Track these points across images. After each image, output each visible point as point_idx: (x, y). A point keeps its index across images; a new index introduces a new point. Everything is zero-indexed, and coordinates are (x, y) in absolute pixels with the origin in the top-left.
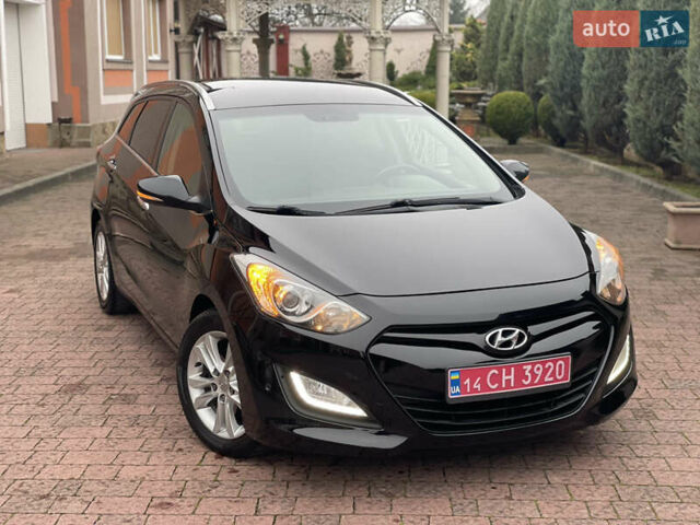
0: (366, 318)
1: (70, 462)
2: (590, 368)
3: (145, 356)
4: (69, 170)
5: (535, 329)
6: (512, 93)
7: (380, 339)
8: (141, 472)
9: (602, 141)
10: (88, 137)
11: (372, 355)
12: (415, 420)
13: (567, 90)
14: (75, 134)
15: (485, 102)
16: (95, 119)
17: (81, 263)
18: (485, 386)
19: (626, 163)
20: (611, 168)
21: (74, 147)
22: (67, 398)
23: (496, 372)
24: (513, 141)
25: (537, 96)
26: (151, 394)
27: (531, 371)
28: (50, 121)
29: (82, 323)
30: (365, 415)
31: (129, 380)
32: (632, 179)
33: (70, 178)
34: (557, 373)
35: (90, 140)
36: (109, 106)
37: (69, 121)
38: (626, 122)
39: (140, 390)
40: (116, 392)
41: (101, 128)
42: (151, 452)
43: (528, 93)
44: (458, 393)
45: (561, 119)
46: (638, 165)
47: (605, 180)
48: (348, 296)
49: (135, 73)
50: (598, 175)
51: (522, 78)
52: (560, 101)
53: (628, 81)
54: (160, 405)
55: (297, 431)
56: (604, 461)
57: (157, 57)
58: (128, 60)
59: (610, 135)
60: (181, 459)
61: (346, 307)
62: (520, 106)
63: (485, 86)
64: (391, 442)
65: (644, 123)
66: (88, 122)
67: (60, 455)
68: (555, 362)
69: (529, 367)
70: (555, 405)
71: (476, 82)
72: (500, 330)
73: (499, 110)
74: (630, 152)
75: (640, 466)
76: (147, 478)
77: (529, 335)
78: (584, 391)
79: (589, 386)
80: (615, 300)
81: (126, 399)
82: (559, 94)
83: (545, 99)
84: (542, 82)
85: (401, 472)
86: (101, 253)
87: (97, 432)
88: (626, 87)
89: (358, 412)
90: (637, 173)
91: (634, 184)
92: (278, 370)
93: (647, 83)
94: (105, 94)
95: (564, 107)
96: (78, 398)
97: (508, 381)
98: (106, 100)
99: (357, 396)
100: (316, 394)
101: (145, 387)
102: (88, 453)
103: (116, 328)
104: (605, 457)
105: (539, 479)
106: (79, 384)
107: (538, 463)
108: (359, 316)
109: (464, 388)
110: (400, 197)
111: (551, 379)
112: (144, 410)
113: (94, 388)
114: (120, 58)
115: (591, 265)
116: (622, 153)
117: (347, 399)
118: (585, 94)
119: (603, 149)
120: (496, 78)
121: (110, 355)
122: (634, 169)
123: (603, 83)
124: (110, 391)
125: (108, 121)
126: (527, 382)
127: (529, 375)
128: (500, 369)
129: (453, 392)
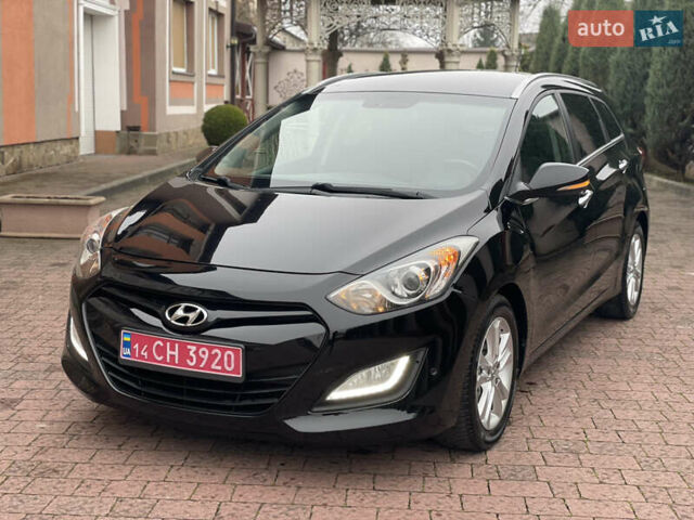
10: (155, 145)
13: (627, 108)
14: (142, 141)
16: (161, 128)
21: (140, 154)
23: (160, 343)
27: (196, 353)
28: (119, 129)
35: (157, 148)
36: (174, 117)
37: (136, 129)
41: (165, 136)
49: (196, 85)
57: (213, 72)
58: (191, 73)
59: (673, 152)
66: (154, 130)
69: (194, 348)
82: (618, 112)
94: (171, 104)
95: (624, 126)
97: (172, 357)
98: (171, 110)
114: (183, 70)
116: (684, 171)
123: (667, 101)
125: (172, 131)
126: (192, 364)
127: (194, 356)
128: (165, 342)
129: (124, 353)
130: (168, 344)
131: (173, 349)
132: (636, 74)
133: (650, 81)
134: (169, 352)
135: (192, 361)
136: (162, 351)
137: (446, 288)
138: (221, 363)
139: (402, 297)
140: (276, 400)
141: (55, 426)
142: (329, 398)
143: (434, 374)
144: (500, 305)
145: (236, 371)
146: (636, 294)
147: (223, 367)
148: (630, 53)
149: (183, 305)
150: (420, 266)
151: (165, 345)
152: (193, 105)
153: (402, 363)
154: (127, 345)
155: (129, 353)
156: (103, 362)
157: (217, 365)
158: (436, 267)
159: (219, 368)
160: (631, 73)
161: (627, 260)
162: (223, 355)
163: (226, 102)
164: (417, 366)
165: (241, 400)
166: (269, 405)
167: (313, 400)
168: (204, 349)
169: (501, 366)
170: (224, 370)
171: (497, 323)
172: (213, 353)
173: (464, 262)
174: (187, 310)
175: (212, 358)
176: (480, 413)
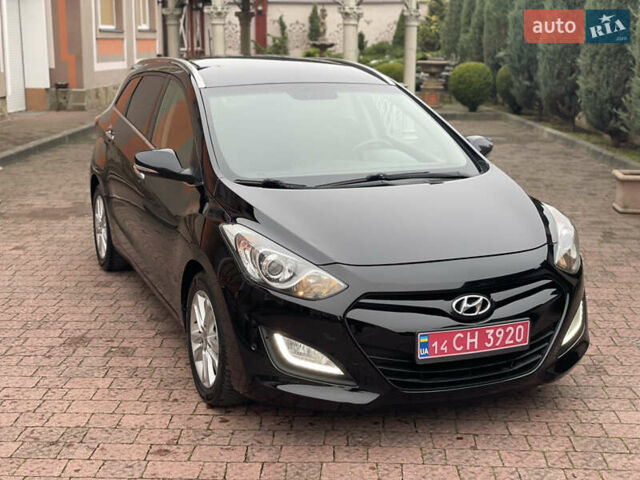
0: (343, 285)
1: (76, 410)
2: (546, 331)
3: (140, 311)
4: (66, 132)
5: (497, 296)
6: (473, 64)
7: (356, 305)
8: (140, 420)
9: (555, 110)
10: (83, 101)
11: (349, 320)
12: (388, 379)
13: (524, 62)
14: (71, 98)
15: (448, 71)
16: (89, 84)
17: (80, 222)
18: (451, 348)
19: (577, 130)
20: (565, 135)
21: (70, 110)
22: (71, 350)
23: (462, 336)
24: (473, 108)
25: (496, 67)
26: (148, 347)
27: (494, 335)
28: (48, 86)
29: (84, 278)
30: (342, 373)
31: (127, 334)
32: (583, 146)
33: (67, 139)
34: (516, 336)
35: (85, 104)
36: (103, 73)
37: (66, 86)
38: (578, 93)
39: (136, 343)
40: (115, 344)
41: (94, 92)
42: (148, 402)
43: (488, 64)
44: (426, 355)
45: (518, 89)
46: (588, 132)
47: (558, 146)
48: (327, 265)
49: (125, 41)
50: (551, 142)
51: (482, 49)
52: (517, 71)
53: (581, 56)
54: (155, 357)
55: (280, 387)
56: (560, 414)
57: (144, 27)
58: (119, 30)
59: (563, 104)
60: (176, 408)
61: (325, 275)
62: (480, 76)
63: (448, 56)
64: (365, 398)
65: (595, 94)
66: (82, 87)
67: (66, 404)
68: (515, 327)
69: (492, 331)
70: (514, 365)
71: (440, 52)
72: (466, 298)
73: (461, 80)
74: (581, 120)
75: (592, 419)
76: (146, 426)
77: (492, 302)
78: (540, 352)
79: (545, 348)
80: (570, 269)
81: (125, 352)
82: (517, 65)
83: (504, 70)
84: (501, 54)
85: (376, 423)
86: (100, 215)
87: (100, 383)
88: (579, 60)
89: (336, 370)
90: (588, 140)
91: (584, 150)
92: (263, 332)
93: (598, 57)
94: (98, 61)
95: (521, 78)
96: (81, 351)
97: (472, 344)
98: (99, 67)
99: (334, 356)
100: (297, 354)
101: (142, 341)
102: (92, 403)
103: (114, 285)
104: (561, 410)
105: (500, 430)
106: (82, 338)
107: (500, 416)
108: (337, 284)
109: (432, 350)
110: (374, 172)
111: (512, 342)
112: (141, 363)
113: (95, 341)
114: (112, 28)
115: (549, 236)
116: (573, 121)
117: (325, 359)
118: (541, 66)
119: (557, 117)
120: (459, 50)
121: (108, 310)
122: (584, 136)
123: (557, 56)
124: (111, 344)
125: (101, 86)
126: (490, 345)
127: (492, 338)
129: (422, 354)
134: (469, 341)
151: (466, 336)
152: (123, 60)
157: (510, 340)
163: (159, 56)
174: (471, 301)
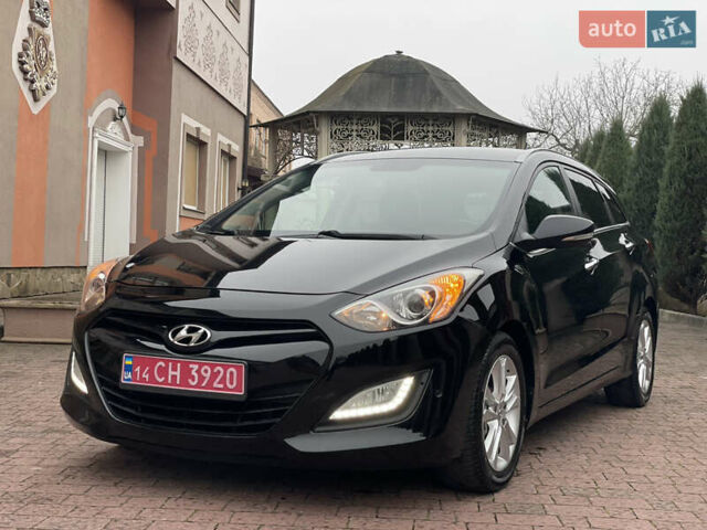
23: (163, 365)
27: (198, 372)
58: (201, 210)
69: (196, 367)
97: (174, 377)
126: (194, 384)
127: (196, 375)
128: (167, 362)
129: (126, 377)
130: (170, 364)
131: (174, 369)
132: (644, 210)
133: (657, 217)
134: (171, 373)
135: (193, 380)
136: (163, 372)
137: (452, 312)
138: (223, 381)
139: (406, 317)
140: (279, 420)
141: (50, 469)
142: (331, 418)
143: (439, 396)
144: (505, 342)
145: (238, 388)
146: (647, 383)
147: (225, 385)
148: (637, 190)
149: (187, 326)
150: (424, 289)
151: (167, 366)
153: (407, 383)
154: (129, 368)
155: (130, 376)
156: (103, 391)
157: (219, 383)
158: (441, 294)
159: (221, 386)
160: (639, 210)
161: (637, 345)
162: (225, 373)
164: (422, 387)
165: (242, 421)
166: (270, 425)
167: (316, 418)
168: (206, 367)
169: (509, 407)
170: (226, 388)
171: (503, 361)
172: (215, 371)
173: (469, 290)
174: (191, 330)
175: (214, 375)
176: (487, 450)
